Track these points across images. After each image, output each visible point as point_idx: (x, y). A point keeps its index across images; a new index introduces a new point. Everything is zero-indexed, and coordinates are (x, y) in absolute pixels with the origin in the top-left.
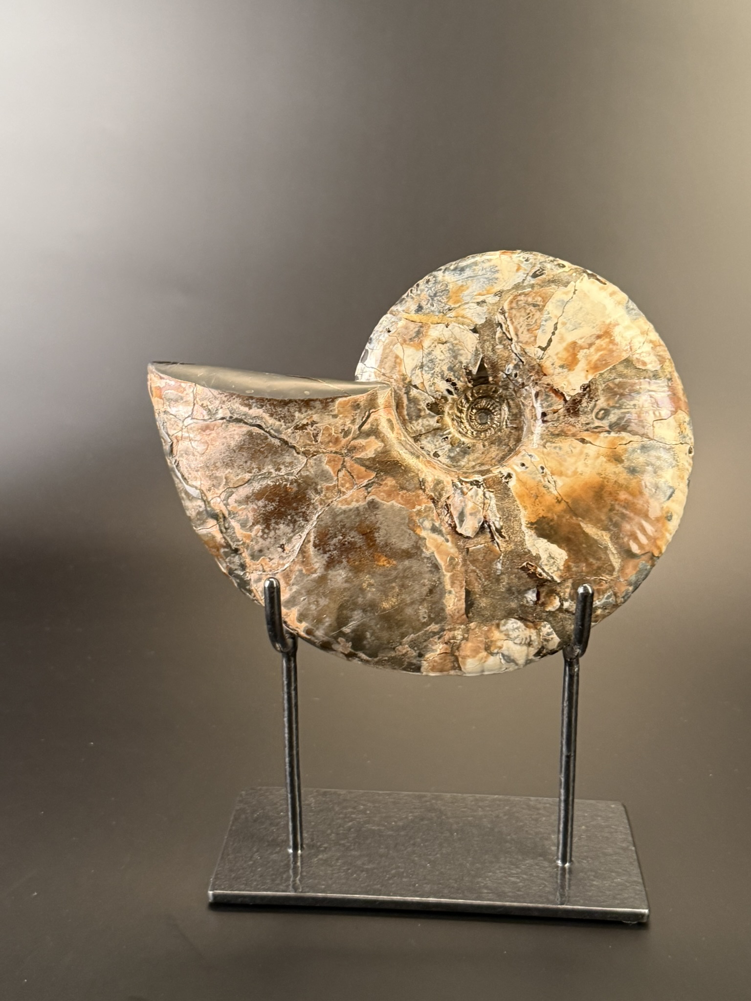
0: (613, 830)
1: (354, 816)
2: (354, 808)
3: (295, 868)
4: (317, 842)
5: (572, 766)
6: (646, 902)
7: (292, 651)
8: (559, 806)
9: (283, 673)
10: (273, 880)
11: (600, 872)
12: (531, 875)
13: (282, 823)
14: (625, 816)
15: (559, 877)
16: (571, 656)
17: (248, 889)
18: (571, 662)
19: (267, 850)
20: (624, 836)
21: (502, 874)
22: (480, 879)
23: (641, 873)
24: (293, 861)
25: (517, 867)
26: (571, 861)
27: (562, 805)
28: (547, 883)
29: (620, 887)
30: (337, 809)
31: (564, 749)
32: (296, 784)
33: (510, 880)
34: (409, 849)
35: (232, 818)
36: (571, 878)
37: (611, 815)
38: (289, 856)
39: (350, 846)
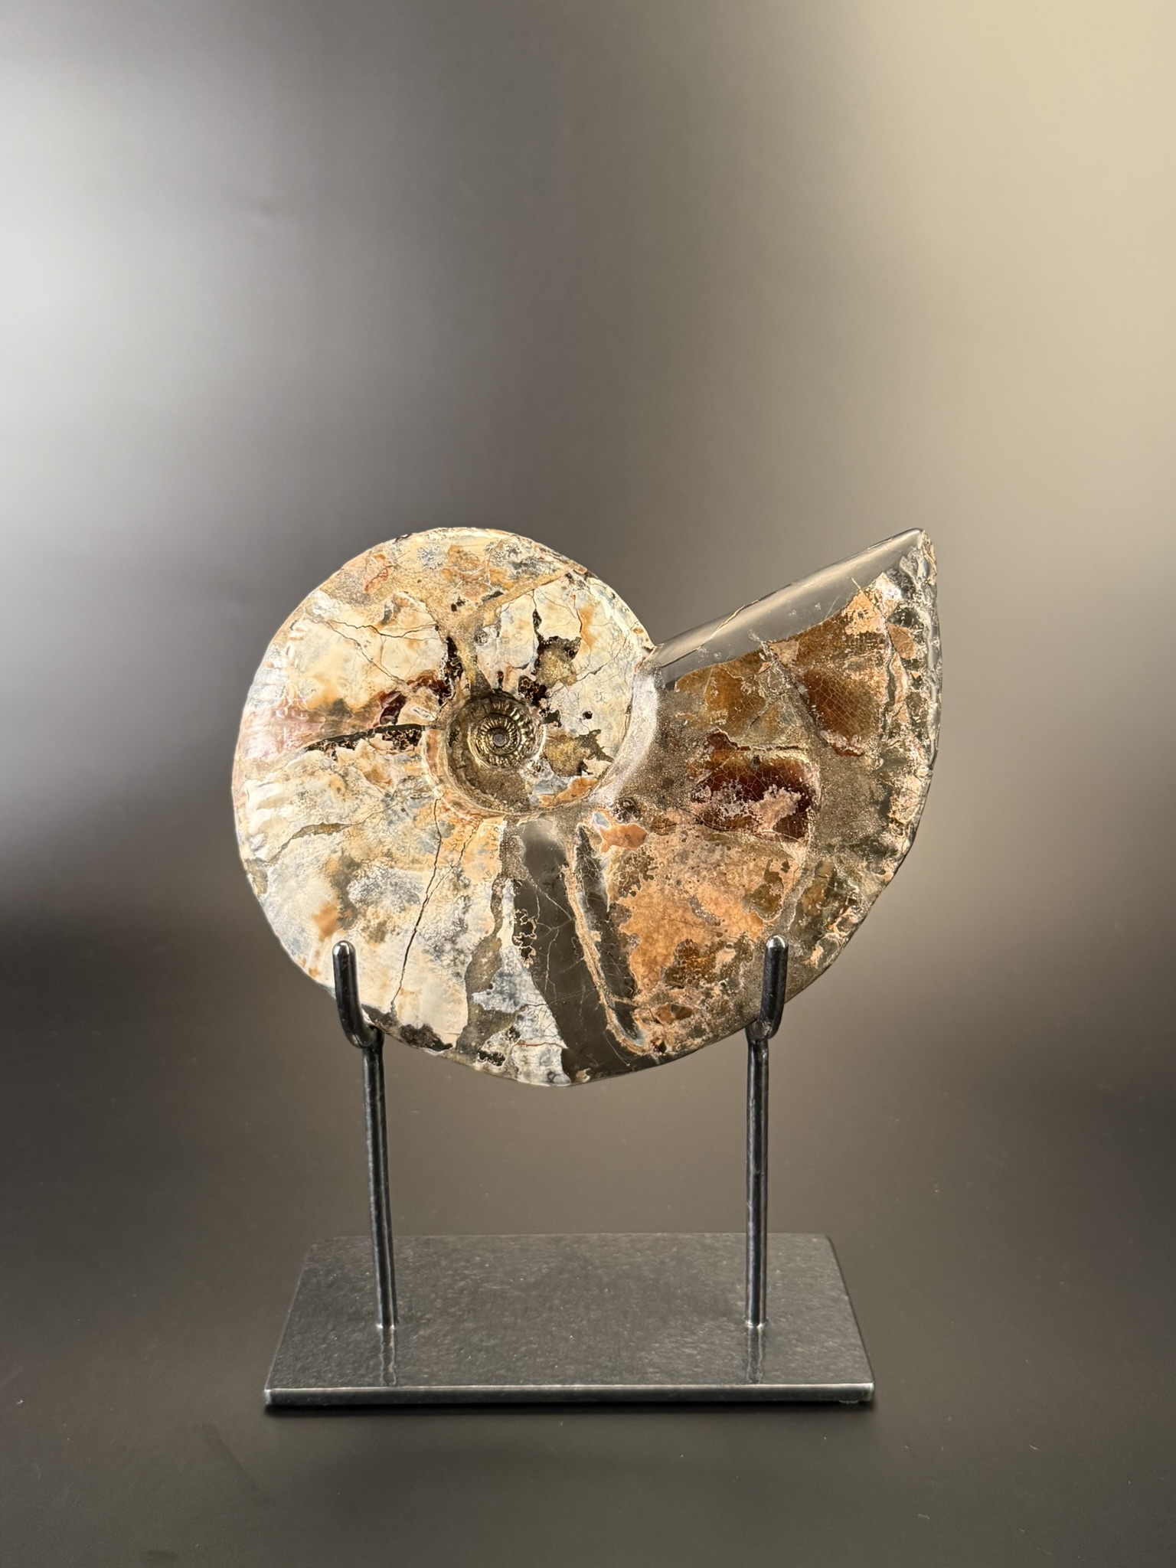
0: (818, 1274)
1: (467, 1272)
2: (468, 1261)
3: (387, 1351)
4: (417, 1312)
5: (762, 1189)
6: (870, 1373)
7: (375, 1046)
8: (748, 1245)
9: (363, 1077)
10: (355, 1370)
11: (804, 1333)
12: (713, 1343)
13: (368, 1287)
14: (832, 1254)
15: (749, 1343)
16: (759, 1037)
17: (320, 1384)
18: (757, 1046)
19: (347, 1327)
20: (833, 1282)
21: (673, 1345)
22: (643, 1354)
23: (860, 1332)
24: (384, 1341)
25: (693, 1333)
26: (765, 1320)
27: (751, 1243)
28: (734, 1354)
29: (833, 1354)
30: (444, 1263)
31: (752, 1167)
32: (386, 1232)
33: (685, 1352)
34: (544, 1315)
35: (299, 1283)
36: (767, 1344)
37: (813, 1253)
38: (377, 1335)
39: (463, 1314)
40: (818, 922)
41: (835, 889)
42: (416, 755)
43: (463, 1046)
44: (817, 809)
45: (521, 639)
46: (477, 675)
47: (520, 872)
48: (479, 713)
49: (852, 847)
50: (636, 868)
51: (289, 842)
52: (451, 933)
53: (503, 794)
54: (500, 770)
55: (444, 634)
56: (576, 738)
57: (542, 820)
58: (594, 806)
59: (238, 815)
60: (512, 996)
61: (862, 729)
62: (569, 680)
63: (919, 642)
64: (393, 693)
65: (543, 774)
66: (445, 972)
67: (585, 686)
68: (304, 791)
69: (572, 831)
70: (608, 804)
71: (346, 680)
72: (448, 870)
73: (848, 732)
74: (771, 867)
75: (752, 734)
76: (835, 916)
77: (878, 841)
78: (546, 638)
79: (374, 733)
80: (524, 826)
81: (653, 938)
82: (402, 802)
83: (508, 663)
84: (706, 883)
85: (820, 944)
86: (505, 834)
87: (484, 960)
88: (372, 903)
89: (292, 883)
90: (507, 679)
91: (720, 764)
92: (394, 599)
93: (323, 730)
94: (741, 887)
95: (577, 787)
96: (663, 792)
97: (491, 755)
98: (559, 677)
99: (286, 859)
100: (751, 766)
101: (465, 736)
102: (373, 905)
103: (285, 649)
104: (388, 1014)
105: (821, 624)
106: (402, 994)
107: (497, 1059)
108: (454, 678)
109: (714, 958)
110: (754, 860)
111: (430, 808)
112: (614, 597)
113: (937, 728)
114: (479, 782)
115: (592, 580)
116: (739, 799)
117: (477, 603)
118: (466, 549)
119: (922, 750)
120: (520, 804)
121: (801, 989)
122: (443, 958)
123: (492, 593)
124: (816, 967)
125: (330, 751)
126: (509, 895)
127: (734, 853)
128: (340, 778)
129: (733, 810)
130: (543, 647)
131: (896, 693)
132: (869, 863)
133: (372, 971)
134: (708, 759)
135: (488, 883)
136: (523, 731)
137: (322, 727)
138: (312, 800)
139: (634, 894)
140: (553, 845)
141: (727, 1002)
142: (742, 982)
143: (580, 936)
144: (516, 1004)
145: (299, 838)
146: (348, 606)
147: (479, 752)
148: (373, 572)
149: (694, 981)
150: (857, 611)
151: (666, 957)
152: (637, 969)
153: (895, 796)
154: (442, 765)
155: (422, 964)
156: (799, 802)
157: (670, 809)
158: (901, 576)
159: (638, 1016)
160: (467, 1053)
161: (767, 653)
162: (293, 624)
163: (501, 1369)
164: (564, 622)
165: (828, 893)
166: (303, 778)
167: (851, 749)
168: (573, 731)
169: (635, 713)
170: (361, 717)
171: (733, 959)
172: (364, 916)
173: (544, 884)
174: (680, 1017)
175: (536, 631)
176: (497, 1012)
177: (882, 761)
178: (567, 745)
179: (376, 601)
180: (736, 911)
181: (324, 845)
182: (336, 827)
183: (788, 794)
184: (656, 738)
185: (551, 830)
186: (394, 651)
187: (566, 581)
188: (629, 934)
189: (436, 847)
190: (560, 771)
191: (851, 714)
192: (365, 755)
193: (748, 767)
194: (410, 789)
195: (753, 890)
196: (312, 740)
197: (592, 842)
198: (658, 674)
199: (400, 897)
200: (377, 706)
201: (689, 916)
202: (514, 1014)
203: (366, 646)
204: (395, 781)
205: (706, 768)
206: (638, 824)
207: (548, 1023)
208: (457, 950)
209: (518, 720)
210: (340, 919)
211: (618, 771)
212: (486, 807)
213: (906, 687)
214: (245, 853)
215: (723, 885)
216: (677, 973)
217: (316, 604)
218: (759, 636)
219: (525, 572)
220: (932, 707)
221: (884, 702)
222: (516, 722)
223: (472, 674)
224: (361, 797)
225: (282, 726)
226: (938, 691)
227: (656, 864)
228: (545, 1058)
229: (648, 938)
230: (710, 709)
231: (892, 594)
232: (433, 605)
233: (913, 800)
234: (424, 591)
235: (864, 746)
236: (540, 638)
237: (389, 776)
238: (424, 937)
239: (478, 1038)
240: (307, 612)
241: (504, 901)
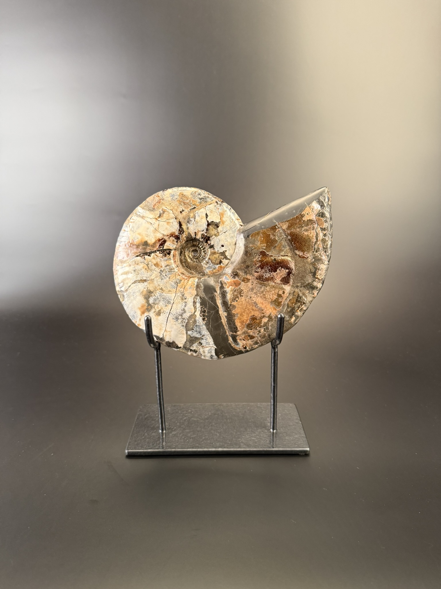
1: (186, 415)
2: (187, 411)
3: (163, 438)
5: (276, 390)
7: (158, 347)
9: (155, 357)
10: (153, 444)
12: (260, 436)
13: (157, 419)
14: (296, 409)
15: (271, 436)
16: (275, 344)
17: (142, 449)
18: (274, 347)
19: (150, 431)
20: (296, 418)
21: (249, 436)
22: (240, 439)
23: (305, 433)
24: (162, 435)
25: (254, 433)
26: (276, 429)
27: (272, 406)
28: (267, 439)
29: (297, 440)
30: (180, 412)
32: (162, 403)
34: (210, 428)
35: (136, 418)
36: (277, 436)
37: (290, 409)
38: (160, 433)
39: (185, 427)
40: (294, 309)
41: (299, 299)
42: (170, 258)
43: (185, 347)
44: (294, 275)
45: (202, 222)
46: (188, 233)
47: (202, 294)
48: (189, 245)
49: (304, 286)
50: (238, 293)
51: (131, 285)
52: (181, 313)
53: (196, 270)
54: (196, 263)
55: (178, 220)
56: (219, 253)
57: (209, 278)
58: (224, 274)
59: (115, 277)
60: (200, 332)
61: (308, 250)
62: (217, 235)
63: (326, 222)
64: (162, 239)
65: (209, 264)
66: (179, 325)
67: (222, 237)
68: (135, 269)
69: (218, 282)
70: (229, 273)
71: (148, 235)
72: (180, 294)
73: (303, 251)
74: (279, 293)
75: (274, 251)
76: (299, 308)
77: (312, 284)
78: (210, 222)
79: (156, 251)
80: (203, 280)
81: (243, 314)
82: (165, 273)
83: (198, 230)
84: (259, 298)
85: (294, 316)
86: (197, 283)
87: (191, 321)
88: (157, 304)
89: (132, 298)
90: (198, 235)
91: (264, 261)
92: (162, 210)
93: (141, 251)
94: (270, 299)
95: (219, 268)
96: (246, 270)
97: (193, 258)
98: (214, 234)
99: (130, 290)
100: (273, 261)
101: (185, 252)
102: (157, 305)
103: (129, 225)
104: (162, 338)
105: (295, 217)
106: (166, 332)
107: (195, 351)
108: (181, 234)
109: (262, 320)
110: (274, 290)
111: (174, 275)
112: (231, 209)
113: (331, 249)
114: (189, 267)
115: (224, 203)
116: (269, 271)
117: (188, 211)
118: (185, 194)
119: (326, 256)
120: (202, 274)
121: (288, 330)
122: (178, 321)
123: (193, 208)
124: (293, 323)
125: (143, 257)
126: (198, 302)
127: (268, 288)
128: (146, 265)
129: (268, 275)
130: (209, 225)
131: (318, 238)
132: (309, 291)
133: (157, 325)
134: (260, 259)
135: (192, 298)
136: (203, 251)
137: (141, 250)
138: (138, 272)
139: (237, 301)
140: (212, 286)
141: (265, 334)
142: (270, 328)
143: (220, 314)
144: (201, 335)
145: (134, 284)
146: (148, 212)
147: (189, 257)
148: (156, 201)
149: (255, 328)
150: (306, 213)
151: (247, 320)
152: (238, 324)
153: (318, 271)
154: (178, 261)
155: (172, 322)
156: (288, 272)
157: (248, 275)
158: (320, 201)
159: (238, 338)
160: (186, 350)
161: (278, 226)
162: (131, 218)
163: (197, 444)
164: (215, 217)
165: (297, 301)
166: (135, 265)
167: (304, 256)
168: (218, 251)
169: (237, 245)
170: (153, 246)
171: (267, 321)
172: (154, 308)
173: (209, 298)
174: (251, 339)
175: (206, 219)
176: (195, 337)
177: (314, 260)
178: (216, 255)
179: (157, 210)
180: (268, 306)
181: (142, 286)
182: (145, 281)
183: (285, 270)
184: (244, 253)
185: (211, 281)
186: (162, 226)
187: (216, 204)
188: (235, 313)
189: (176, 287)
190: (214, 263)
191: (304, 245)
192: (154, 258)
193: (272, 262)
194: (168, 269)
195: (274, 300)
196: (137, 254)
197: (224, 285)
198: (244, 233)
199: (165, 302)
200: (157, 243)
201: (254, 308)
202: (200, 338)
203: (154, 224)
204: (163, 266)
205: (259, 262)
206: (238, 280)
207: (211, 341)
208: (183, 318)
209: (201, 247)
210: (147, 309)
211: (232, 263)
212: (191, 274)
213: (321, 236)
214: (117, 289)
215: (264, 298)
216: (250, 325)
217: (138, 211)
218: (276, 221)
219: (203, 201)
220: (329, 243)
221: (315, 241)
222: (200, 248)
223: (187, 233)
224: (153, 271)
225: (128, 249)
226: (331, 238)
227: (244, 292)
228: (210, 351)
229: (241, 315)
230: (261, 244)
231: (317, 207)
232: (175, 211)
233: (323, 272)
234: (172, 207)
235: (308, 255)
236: (208, 222)
237: (161, 265)
238: (173, 314)
239: (189, 345)
240: (135, 214)
241: (197, 303)
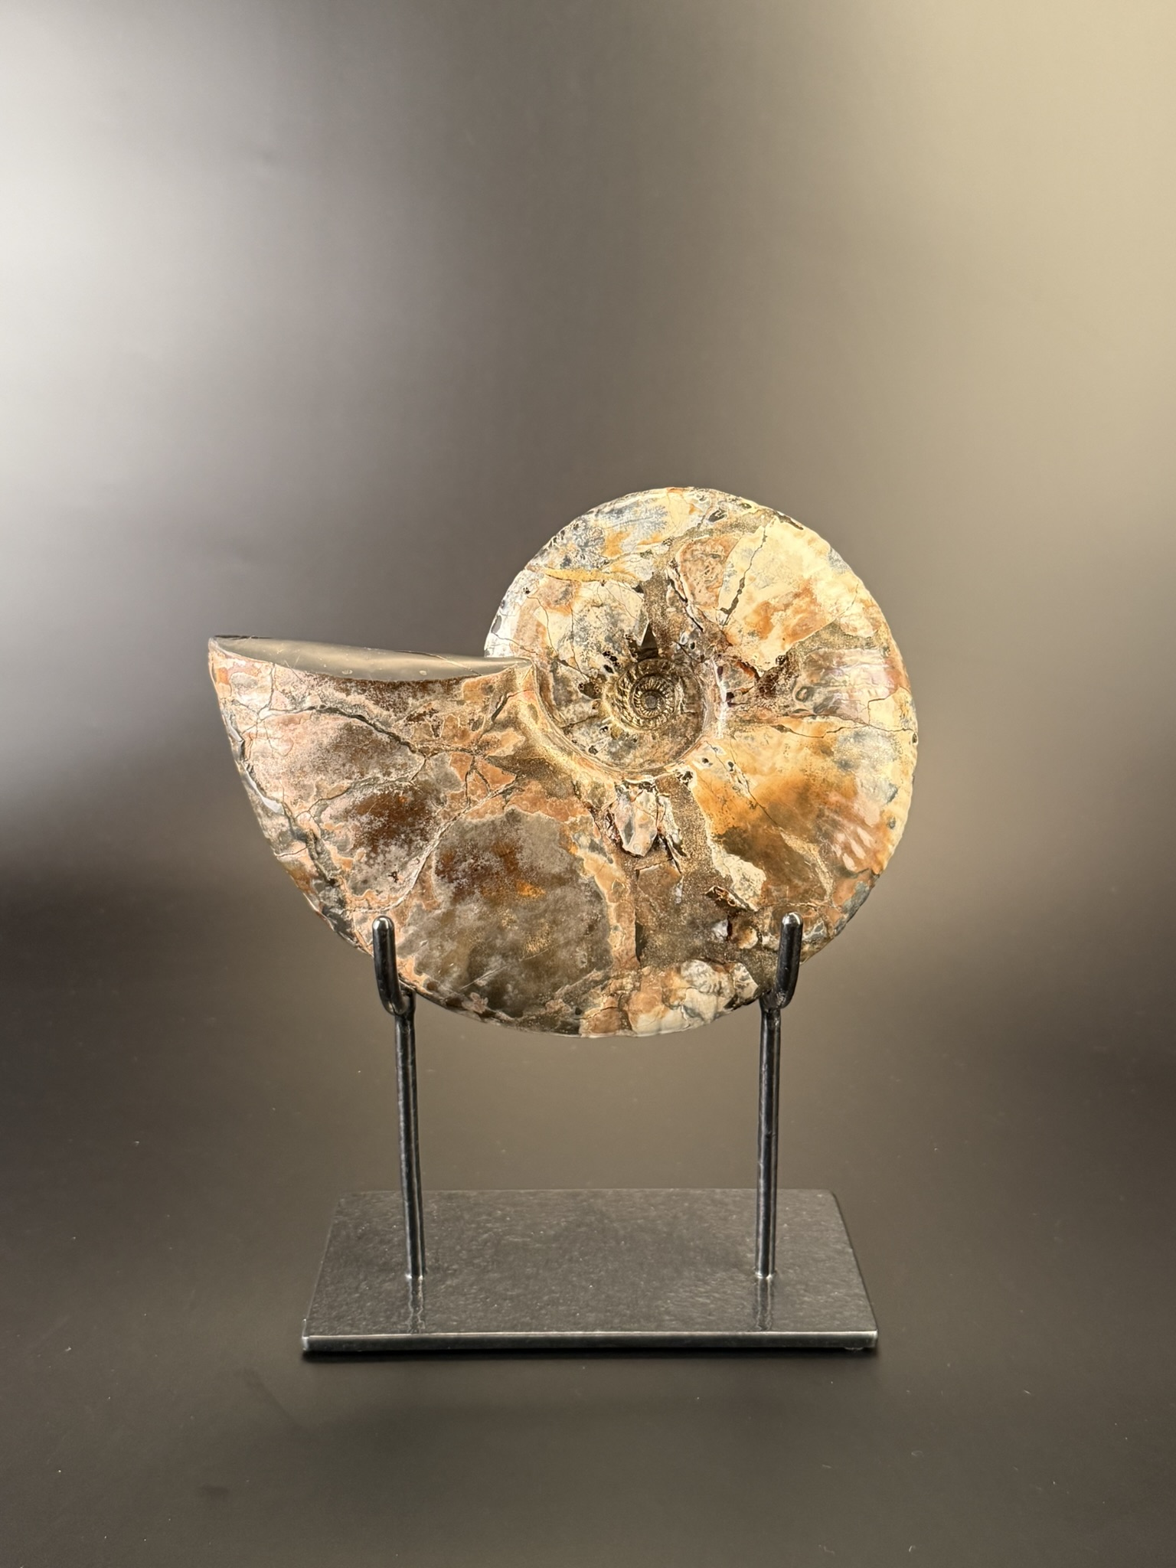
0: (823, 1228)
4: (444, 1263)
6: (873, 1322)
8: (758, 1200)
11: (811, 1284)
31: (763, 1127)
33: (698, 1301)
